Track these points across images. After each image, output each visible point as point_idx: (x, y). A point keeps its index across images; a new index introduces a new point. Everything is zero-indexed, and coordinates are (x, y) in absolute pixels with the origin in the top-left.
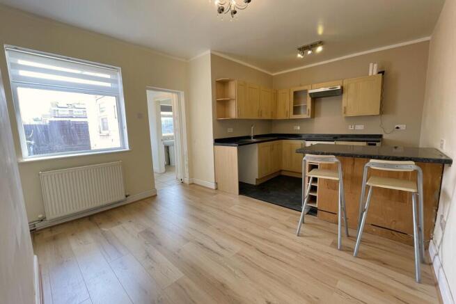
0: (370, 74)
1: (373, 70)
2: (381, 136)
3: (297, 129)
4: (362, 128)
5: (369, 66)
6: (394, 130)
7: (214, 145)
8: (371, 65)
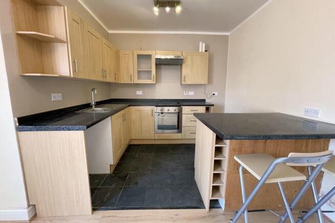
0: (200, 51)
1: (202, 47)
2: (204, 100)
3: (139, 94)
4: (193, 94)
5: (199, 44)
6: (212, 96)
7: (18, 130)
8: (201, 43)
